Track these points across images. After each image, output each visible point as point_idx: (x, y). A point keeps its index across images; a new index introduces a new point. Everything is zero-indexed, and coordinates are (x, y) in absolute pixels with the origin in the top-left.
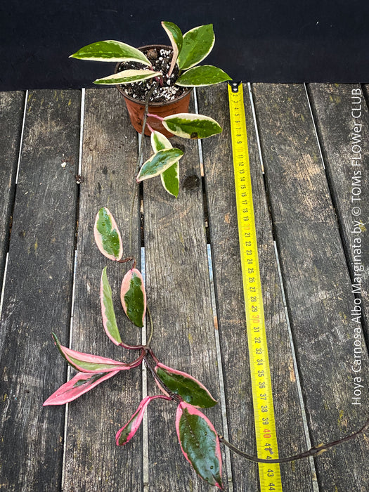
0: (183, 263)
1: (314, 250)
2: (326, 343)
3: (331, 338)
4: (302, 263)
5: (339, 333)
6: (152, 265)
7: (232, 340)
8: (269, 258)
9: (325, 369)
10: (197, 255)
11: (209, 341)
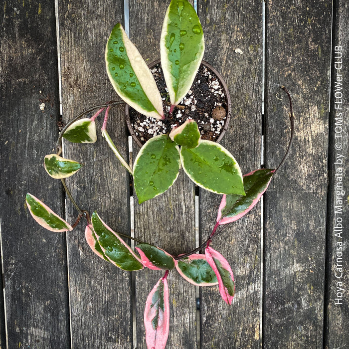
0: (171, 231)
1: (299, 223)
2: (290, 310)
3: (296, 306)
4: (284, 235)
5: (303, 302)
6: (141, 231)
7: (211, 305)
8: (254, 228)
9: (285, 331)
10: (185, 223)
11: (190, 306)
